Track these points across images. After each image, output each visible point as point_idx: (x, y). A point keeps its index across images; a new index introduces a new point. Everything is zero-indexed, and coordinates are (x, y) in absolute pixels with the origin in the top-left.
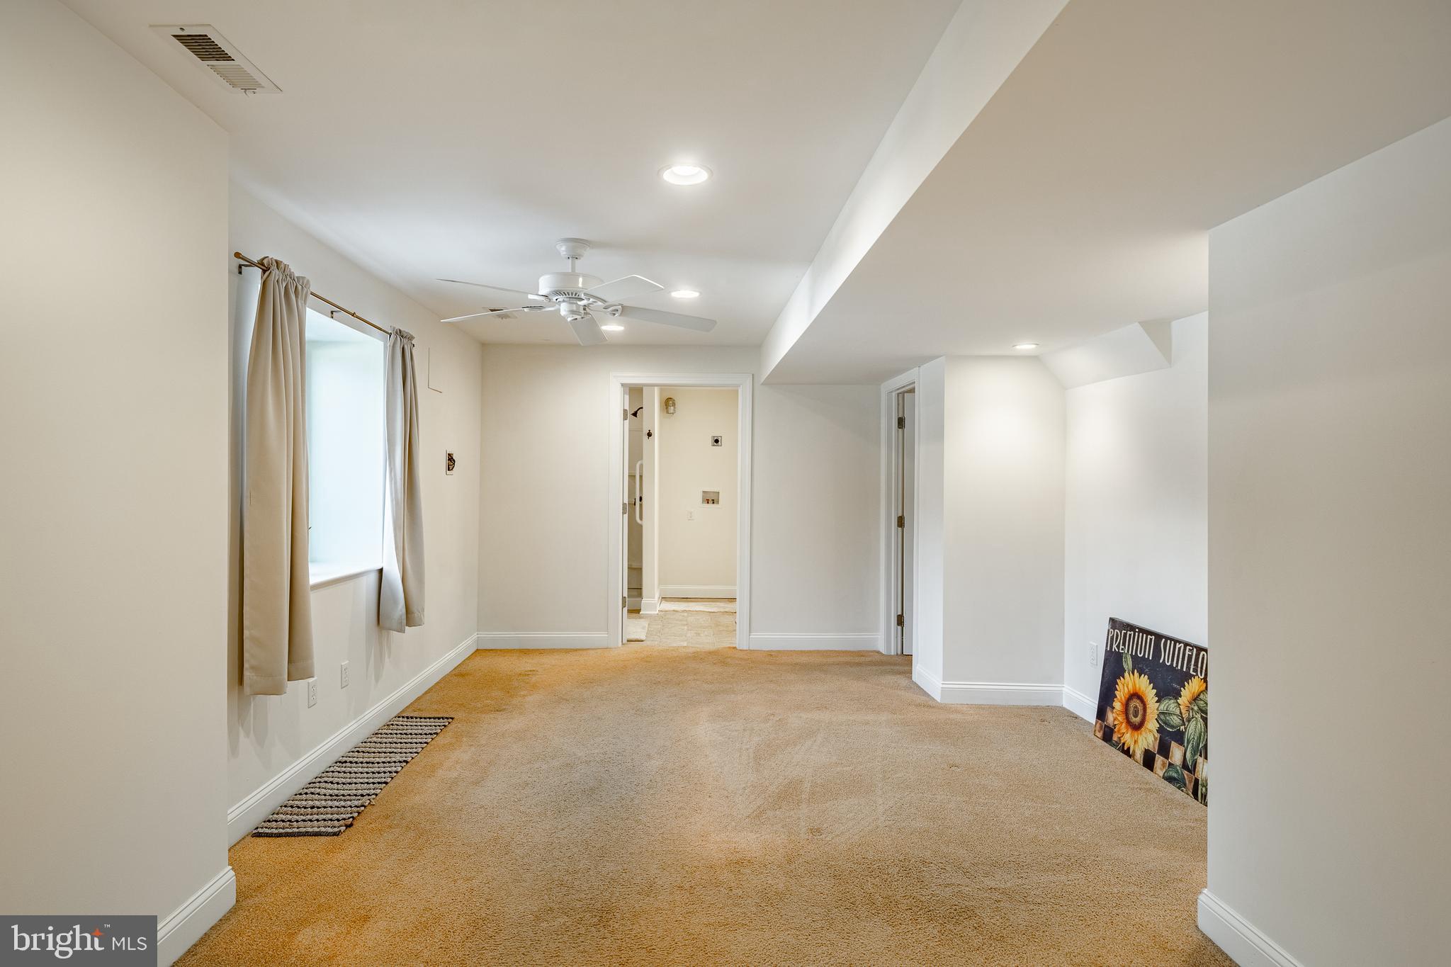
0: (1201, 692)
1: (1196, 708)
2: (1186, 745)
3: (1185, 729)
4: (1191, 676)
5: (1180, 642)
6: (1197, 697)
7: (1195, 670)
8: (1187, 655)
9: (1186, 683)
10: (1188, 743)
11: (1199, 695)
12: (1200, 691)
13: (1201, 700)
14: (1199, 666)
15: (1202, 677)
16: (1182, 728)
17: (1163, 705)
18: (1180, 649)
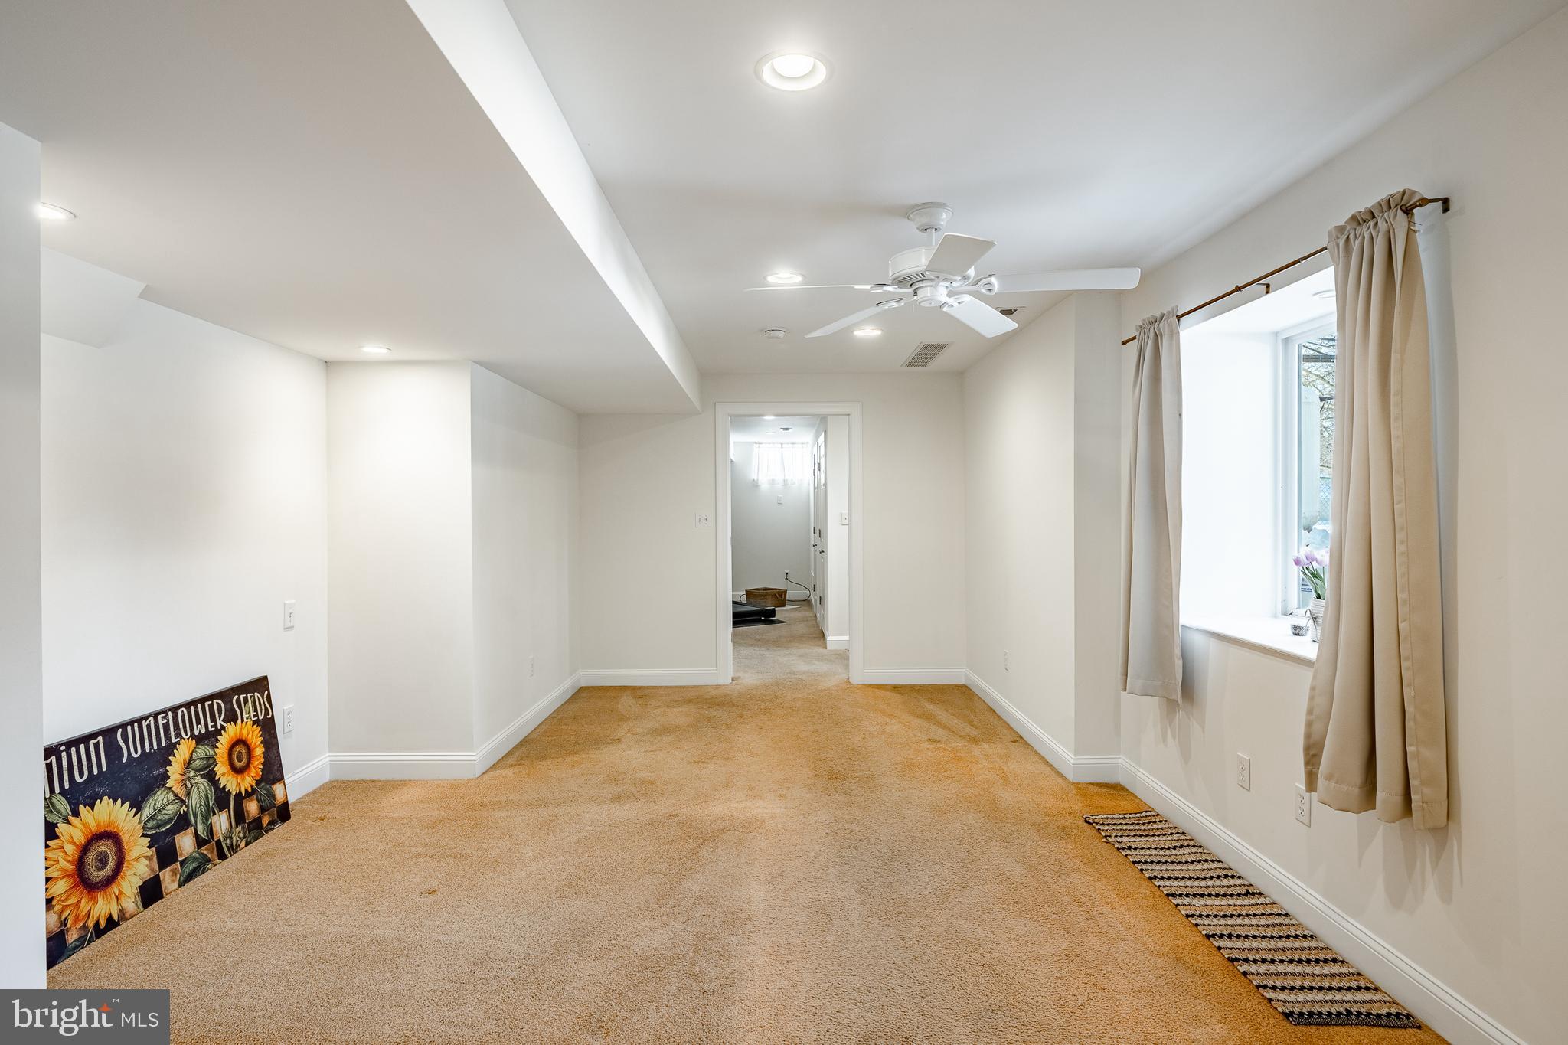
0: (193, 752)
1: (192, 773)
2: (193, 822)
3: (187, 807)
4: (174, 746)
5: (146, 718)
6: (190, 761)
7: (178, 735)
8: (161, 727)
9: (170, 758)
10: (195, 817)
11: (191, 757)
12: (190, 752)
13: (195, 760)
14: (181, 726)
15: (189, 736)
16: (184, 808)
17: (147, 809)
18: (149, 726)
